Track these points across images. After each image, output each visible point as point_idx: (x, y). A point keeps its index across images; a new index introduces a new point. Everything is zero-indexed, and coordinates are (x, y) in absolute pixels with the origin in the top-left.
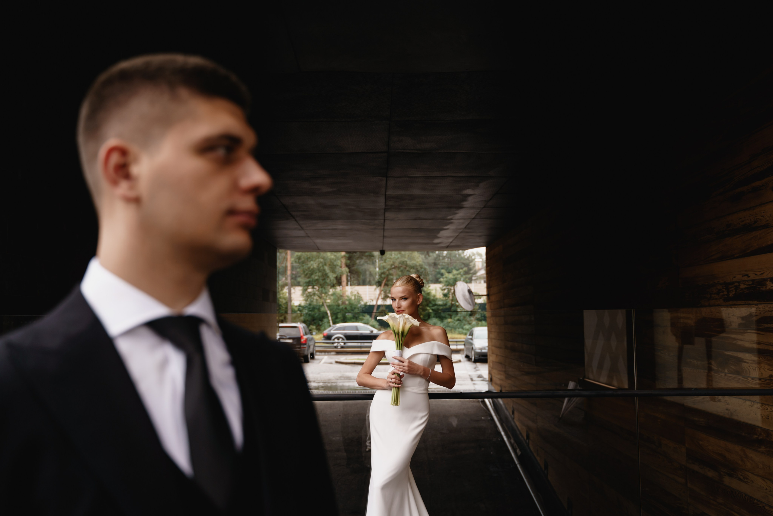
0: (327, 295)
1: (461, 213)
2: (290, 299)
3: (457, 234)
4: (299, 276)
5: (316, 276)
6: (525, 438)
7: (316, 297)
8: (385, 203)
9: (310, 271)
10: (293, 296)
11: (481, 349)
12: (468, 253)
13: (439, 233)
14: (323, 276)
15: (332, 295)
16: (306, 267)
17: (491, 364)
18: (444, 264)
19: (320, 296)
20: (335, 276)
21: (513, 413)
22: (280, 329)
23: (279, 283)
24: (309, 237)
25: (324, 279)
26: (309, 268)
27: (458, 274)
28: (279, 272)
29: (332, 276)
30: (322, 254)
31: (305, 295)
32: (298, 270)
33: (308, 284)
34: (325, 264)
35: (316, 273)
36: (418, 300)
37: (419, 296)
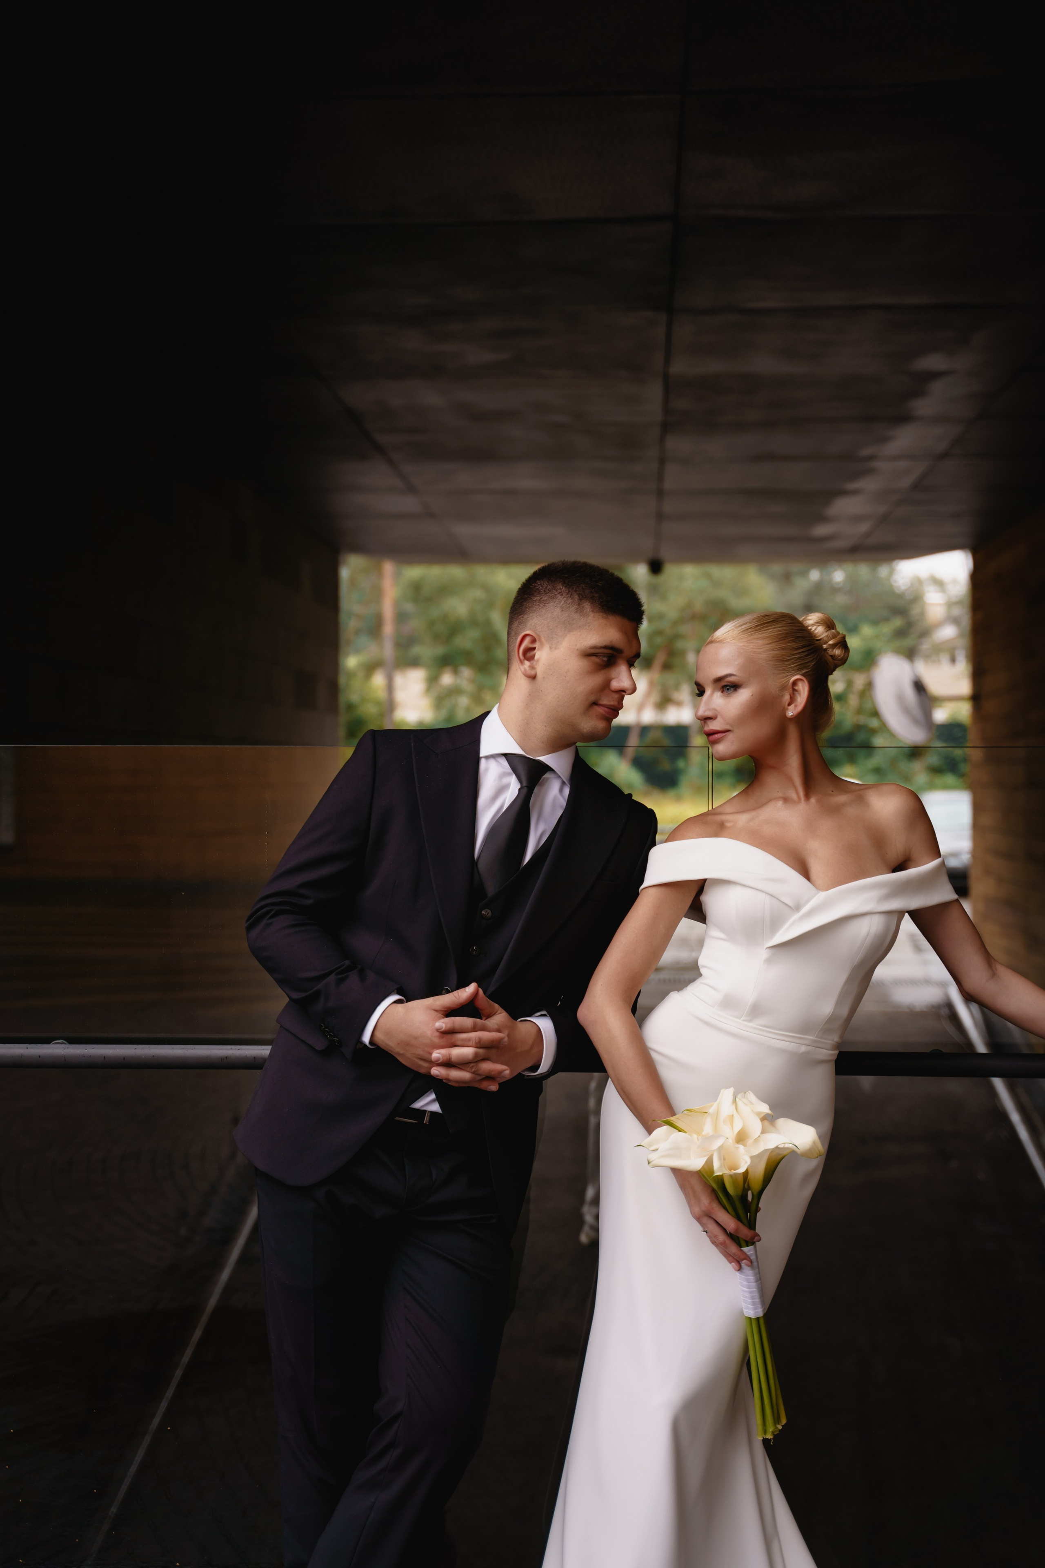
1: (904, 439)
2: (390, 705)
3: (885, 509)
4: (418, 642)
5: (465, 639)
8: (665, 402)
9: (448, 625)
10: (399, 696)
13: (829, 503)
14: (484, 639)
16: (435, 612)
17: (980, 901)
24: (433, 515)
25: (487, 649)
26: (445, 616)
27: (875, 637)
31: (433, 694)
32: (415, 622)
33: (446, 661)
35: (465, 631)
36: (791, 698)
37: (795, 683)
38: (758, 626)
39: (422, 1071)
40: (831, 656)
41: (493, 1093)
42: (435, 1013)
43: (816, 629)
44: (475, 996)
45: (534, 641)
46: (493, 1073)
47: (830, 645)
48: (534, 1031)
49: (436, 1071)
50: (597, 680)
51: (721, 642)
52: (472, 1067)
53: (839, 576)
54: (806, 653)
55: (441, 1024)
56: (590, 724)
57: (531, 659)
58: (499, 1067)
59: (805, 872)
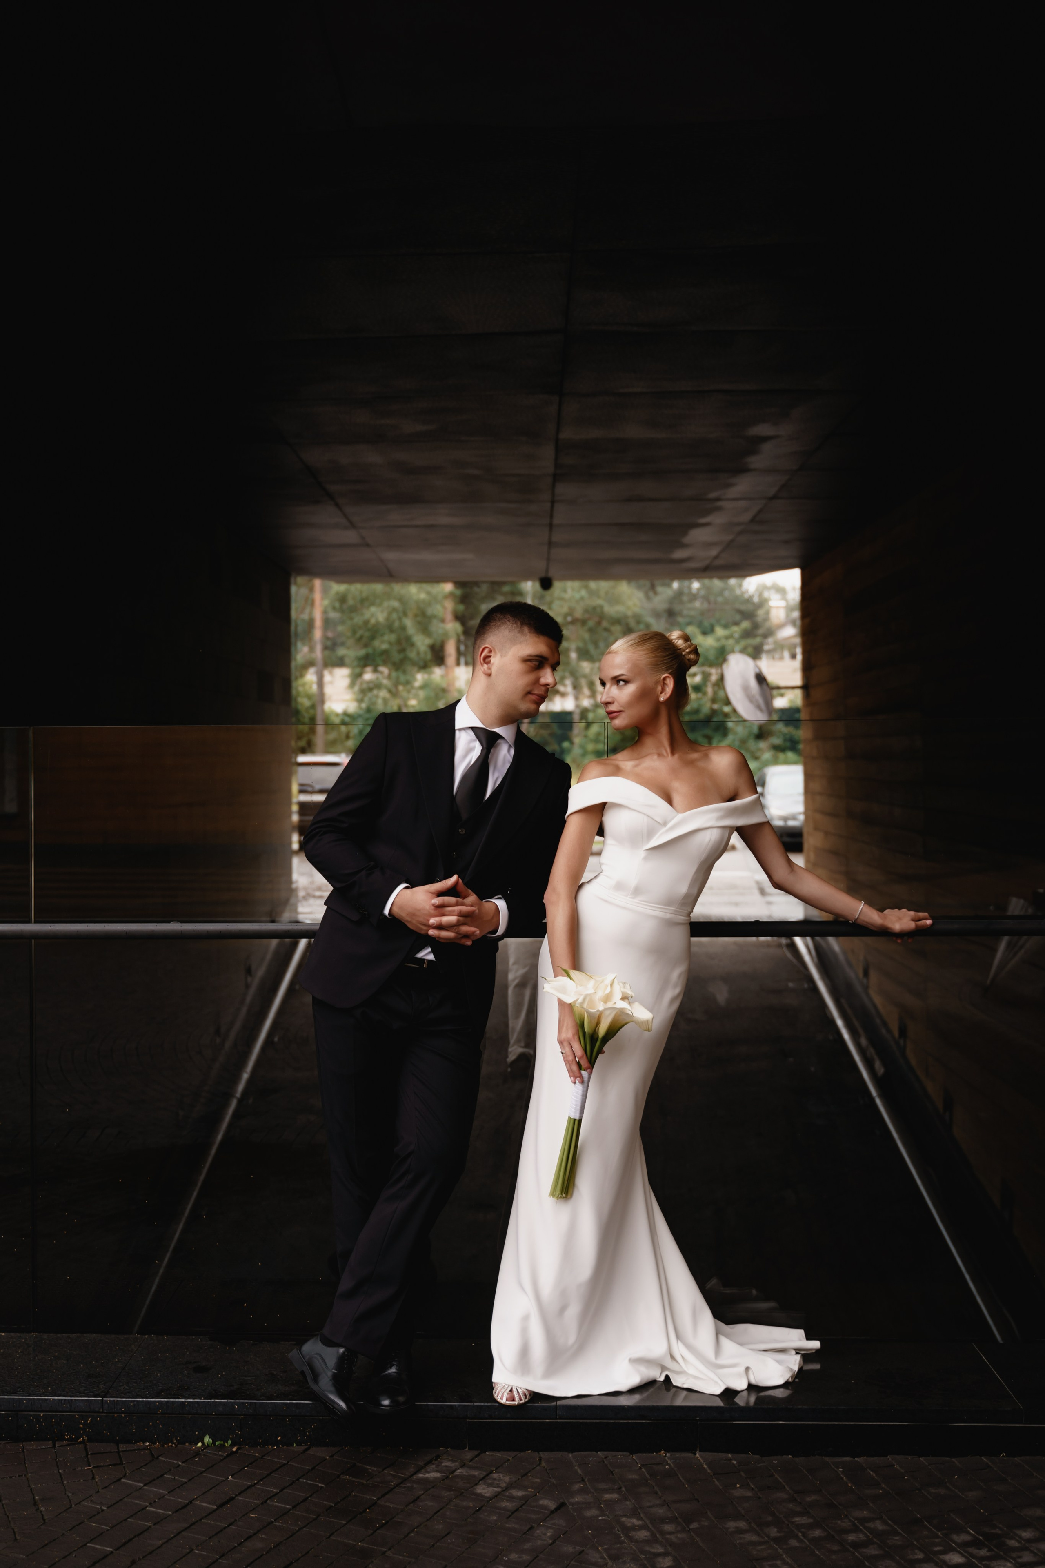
0: (408, 687)
1: (742, 485)
2: (321, 698)
3: (730, 537)
4: (343, 644)
5: (383, 642)
6: (896, 1034)
7: (383, 693)
8: (556, 459)
9: (369, 630)
10: (328, 690)
11: (785, 819)
12: (752, 584)
13: (685, 533)
14: (399, 642)
15: (423, 687)
16: (358, 620)
17: (812, 856)
18: (692, 613)
19: (394, 690)
20: (428, 641)
21: (866, 973)
22: (301, 769)
23: (295, 660)
24: (368, 545)
25: (402, 651)
26: (366, 622)
27: (727, 638)
28: (296, 634)
29: (422, 643)
30: (398, 588)
31: (356, 688)
32: (340, 628)
33: (367, 661)
34: (405, 614)
35: (382, 635)
36: (662, 689)
37: (664, 679)
38: (639, 642)
39: (423, 932)
40: (688, 659)
41: (468, 946)
42: (431, 895)
43: (677, 642)
44: (456, 884)
45: (490, 651)
46: (469, 933)
47: (687, 652)
48: (493, 908)
49: (431, 932)
50: (531, 677)
51: (616, 653)
52: (456, 929)
53: (696, 585)
54: (671, 659)
55: (436, 901)
56: (525, 706)
57: (488, 663)
58: (472, 929)
59: (669, 801)
